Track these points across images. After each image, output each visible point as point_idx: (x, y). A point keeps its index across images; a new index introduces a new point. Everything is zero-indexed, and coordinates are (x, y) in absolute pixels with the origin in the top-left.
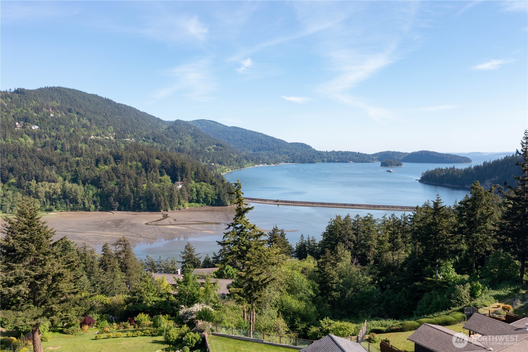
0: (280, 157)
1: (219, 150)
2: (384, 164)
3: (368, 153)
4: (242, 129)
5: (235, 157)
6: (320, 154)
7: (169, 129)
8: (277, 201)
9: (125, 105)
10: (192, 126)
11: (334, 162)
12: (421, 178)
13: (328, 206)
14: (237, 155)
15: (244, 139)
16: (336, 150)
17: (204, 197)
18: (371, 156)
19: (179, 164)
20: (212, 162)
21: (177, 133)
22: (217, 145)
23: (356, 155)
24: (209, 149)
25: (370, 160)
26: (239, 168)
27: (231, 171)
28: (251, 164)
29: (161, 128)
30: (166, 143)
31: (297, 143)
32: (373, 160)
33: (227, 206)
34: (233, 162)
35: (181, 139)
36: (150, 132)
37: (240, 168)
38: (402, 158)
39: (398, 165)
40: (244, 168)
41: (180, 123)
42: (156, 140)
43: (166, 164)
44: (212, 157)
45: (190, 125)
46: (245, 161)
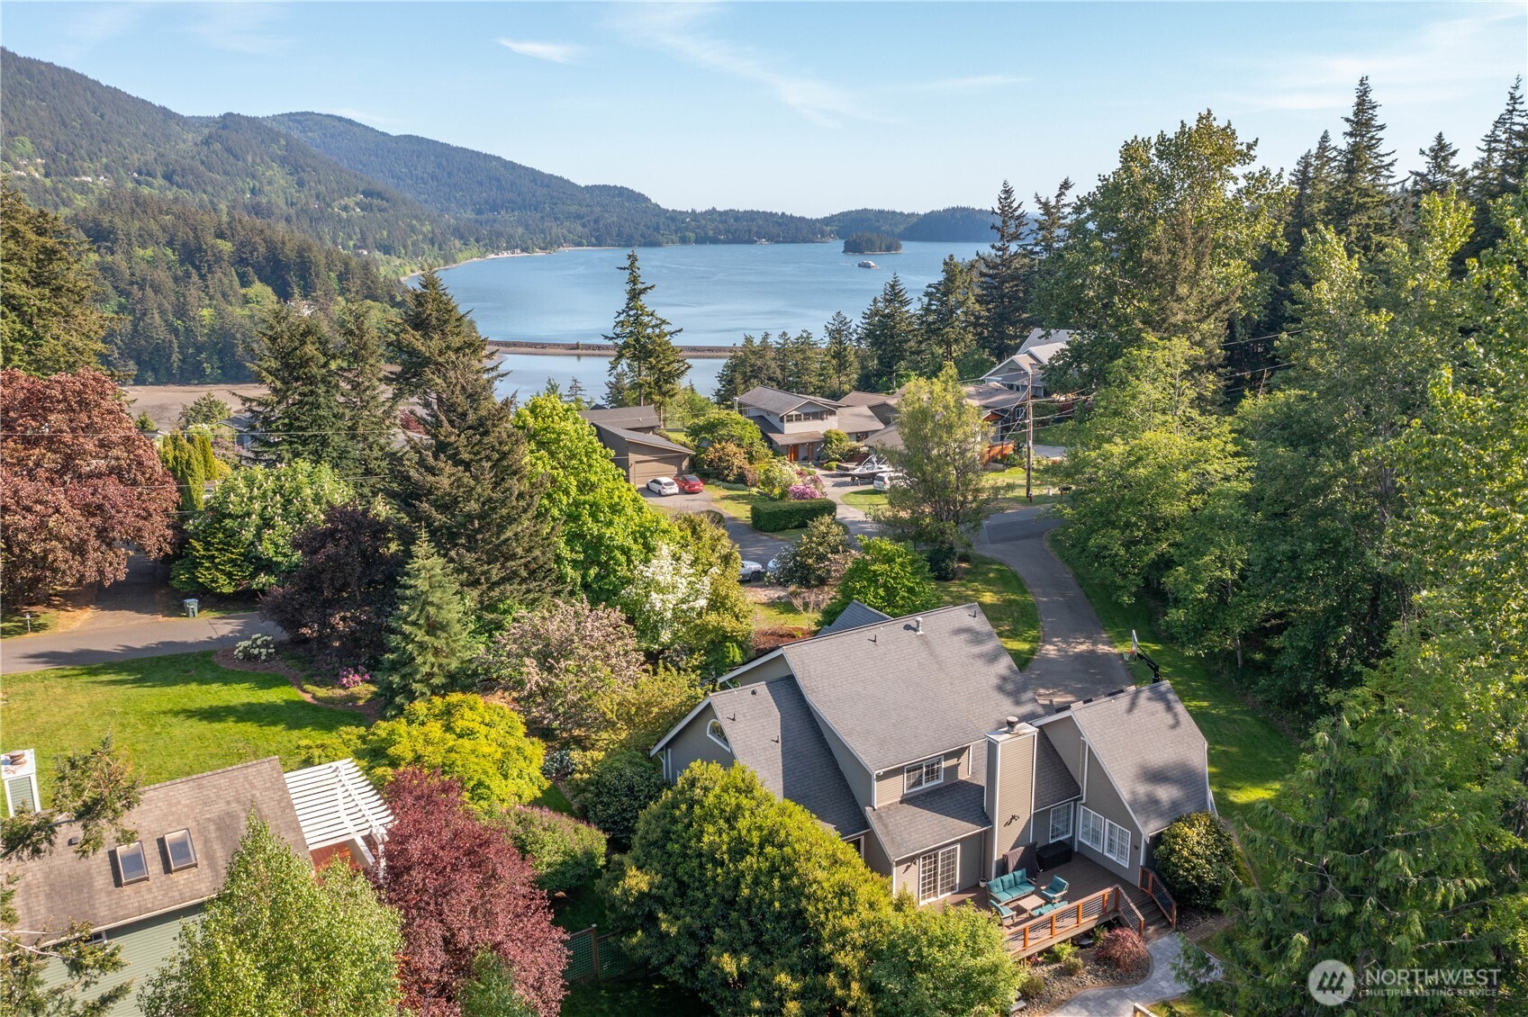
0: (557, 230)
1: (375, 209)
2: (853, 247)
3: (808, 217)
5: (424, 229)
6: (674, 217)
7: (207, 142)
8: (577, 347)
9: (50, 65)
10: (279, 134)
11: (715, 241)
14: (431, 224)
15: (446, 174)
16: (720, 208)
18: (818, 225)
19: (290, 252)
20: (360, 248)
21: (236, 157)
22: (367, 194)
23: (777, 222)
24: (345, 208)
25: (815, 234)
26: (442, 262)
28: (475, 251)
29: (180, 142)
30: (209, 189)
31: (604, 186)
32: (823, 236)
34: (421, 245)
35: (254, 177)
36: (151, 156)
37: (446, 263)
38: (902, 227)
39: (891, 248)
40: (455, 262)
41: (240, 124)
42: (176, 178)
43: (251, 253)
44: (357, 230)
45: (271, 130)
46: (458, 243)
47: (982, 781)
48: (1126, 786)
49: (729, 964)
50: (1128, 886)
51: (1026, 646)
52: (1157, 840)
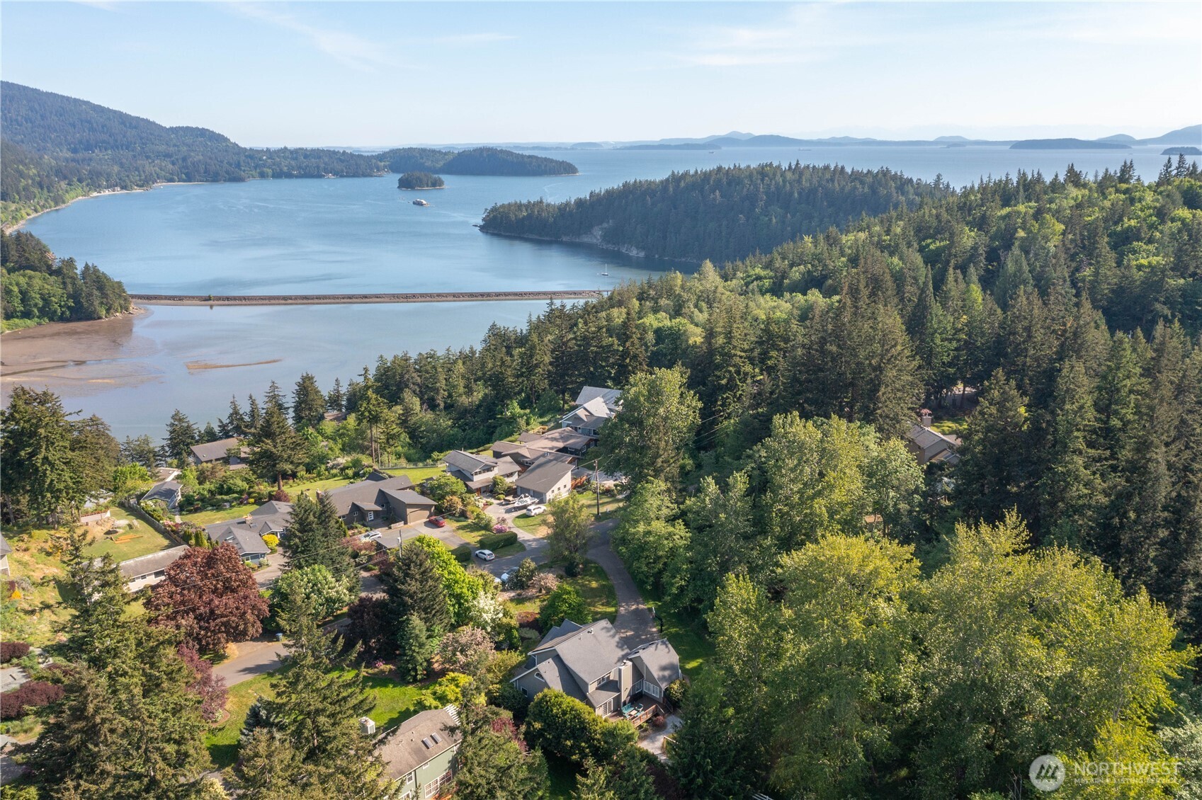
0: (149, 168)
2: (405, 183)
4: (25, 88)
5: (31, 173)
6: (253, 156)
8: (209, 299)
11: (289, 176)
12: (483, 220)
13: (316, 301)
14: (36, 167)
15: (39, 118)
16: (291, 147)
17: (41, 303)
18: (374, 161)
23: (340, 160)
25: (372, 169)
26: (52, 204)
27: (36, 215)
28: (79, 190)
32: (378, 170)
33: (100, 318)
34: (32, 189)
37: (57, 204)
38: (442, 163)
39: (435, 183)
40: (64, 202)
46: (63, 184)
47: (617, 679)
48: (656, 673)
49: (568, 743)
50: (659, 703)
51: (613, 609)
52: (666, 689)
